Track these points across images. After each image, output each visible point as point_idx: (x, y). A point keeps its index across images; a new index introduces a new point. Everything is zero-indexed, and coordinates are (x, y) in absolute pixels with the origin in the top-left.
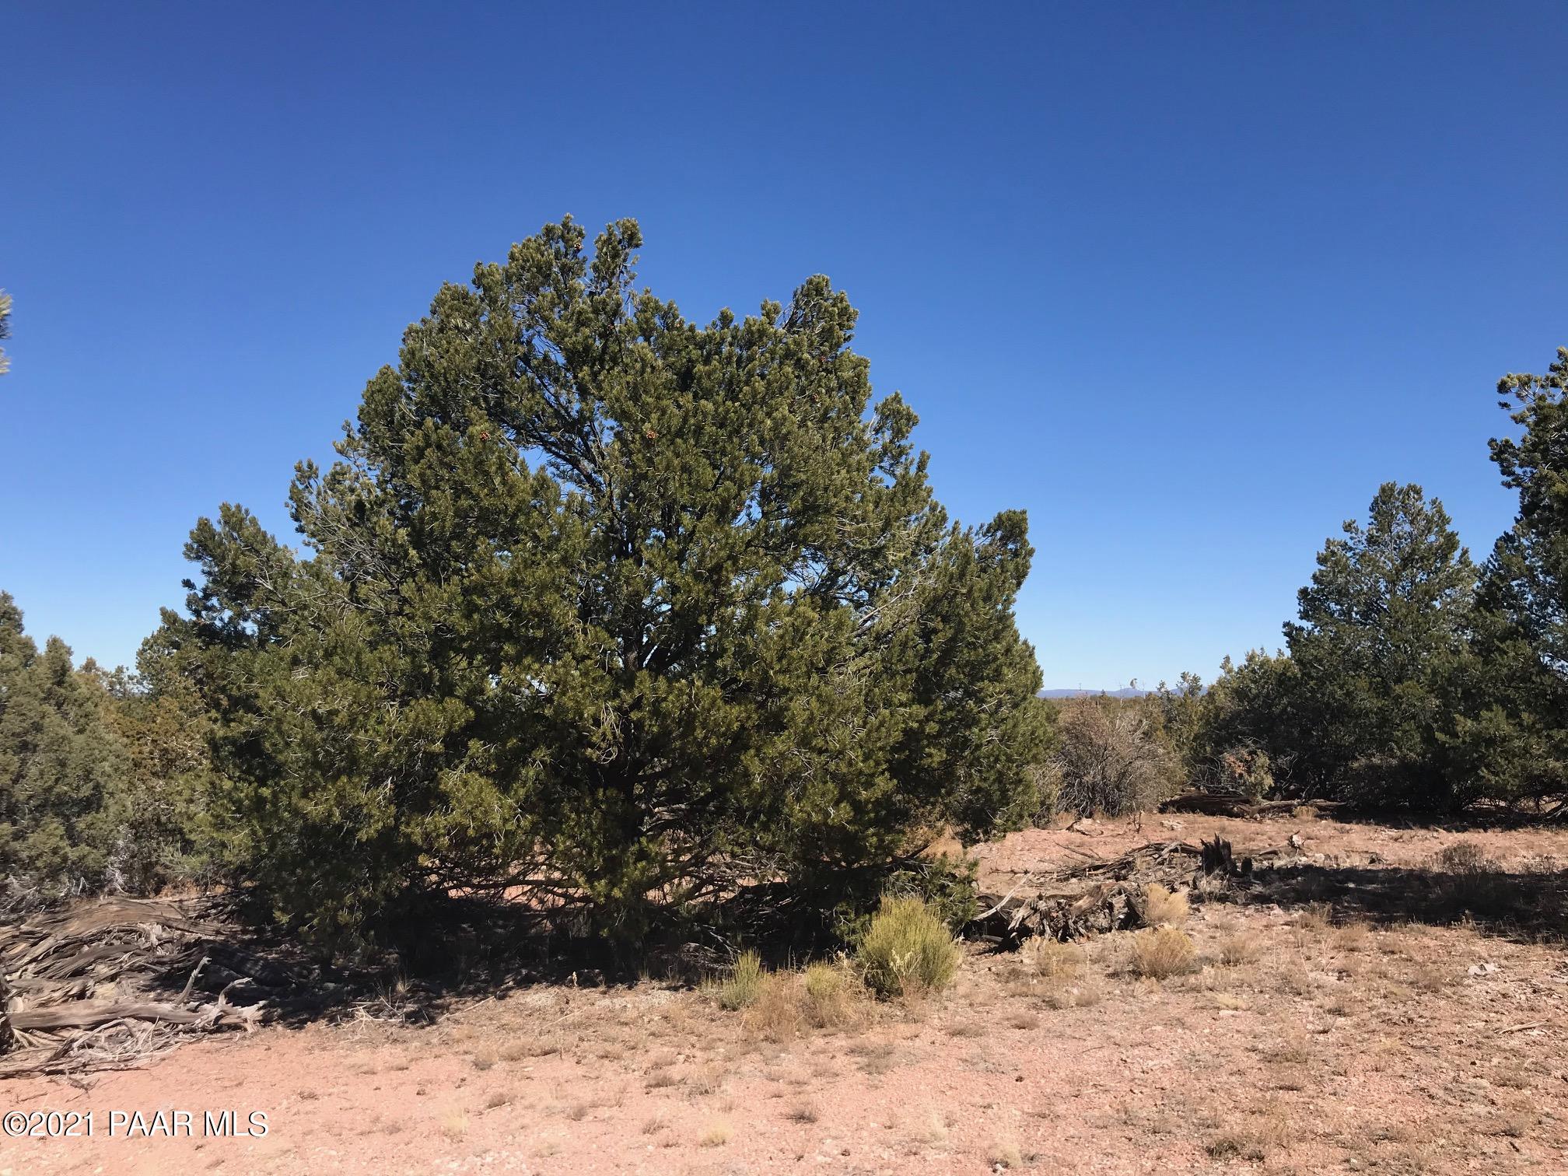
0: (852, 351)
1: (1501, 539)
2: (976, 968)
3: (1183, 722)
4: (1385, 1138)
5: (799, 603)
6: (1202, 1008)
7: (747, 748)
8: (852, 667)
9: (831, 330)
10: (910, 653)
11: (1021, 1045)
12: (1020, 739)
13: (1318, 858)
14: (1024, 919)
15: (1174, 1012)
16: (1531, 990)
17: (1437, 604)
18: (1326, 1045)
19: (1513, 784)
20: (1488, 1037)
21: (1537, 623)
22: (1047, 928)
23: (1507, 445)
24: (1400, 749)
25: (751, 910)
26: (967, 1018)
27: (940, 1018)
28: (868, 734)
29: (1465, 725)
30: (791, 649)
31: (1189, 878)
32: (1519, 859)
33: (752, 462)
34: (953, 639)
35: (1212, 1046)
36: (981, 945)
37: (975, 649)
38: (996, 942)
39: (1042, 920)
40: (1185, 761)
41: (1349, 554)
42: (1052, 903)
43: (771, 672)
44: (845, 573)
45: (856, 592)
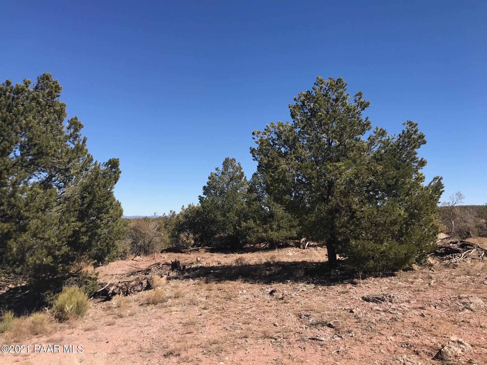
0: (60, 100)
1: (253, 174)
2: (96, 307)
3: (170, 225)
4: (214, 343)
5: (34, 186)
6: (167, 312)
7: (11, 238)
8: (54, 209)
9: (52, 92)
10: (77, 204)
11: (109, 331)
12: (114, 232)
13: (204, 264)
14: (113, 290)
15: (158, 314)
16: (253, 297)
17: (238, 191)
18: (201, 319)
19: (254, 240)
20: (242, 311)
21: (261, 197)
22: (121, 292)
23: (254, 149)
24: (228, 231)
25: (13, 296)
26: (92, 324)
27: (82, 326)
28: (59, 232)
29: (244, 224)
30: (30, 203)
31: (167, 273)
32: (254, 260)
33: (17, 135)
34: (92, 200)
35: (169, 323)
36: (99, 300)
37: (100, 203)
38: (104, 298)
39: (119, 289)
40: (169, 237)
41: (217, 177)
42: (123, 284)
43: (22, 211)
44: (55, 176)
45: (59, 183)
